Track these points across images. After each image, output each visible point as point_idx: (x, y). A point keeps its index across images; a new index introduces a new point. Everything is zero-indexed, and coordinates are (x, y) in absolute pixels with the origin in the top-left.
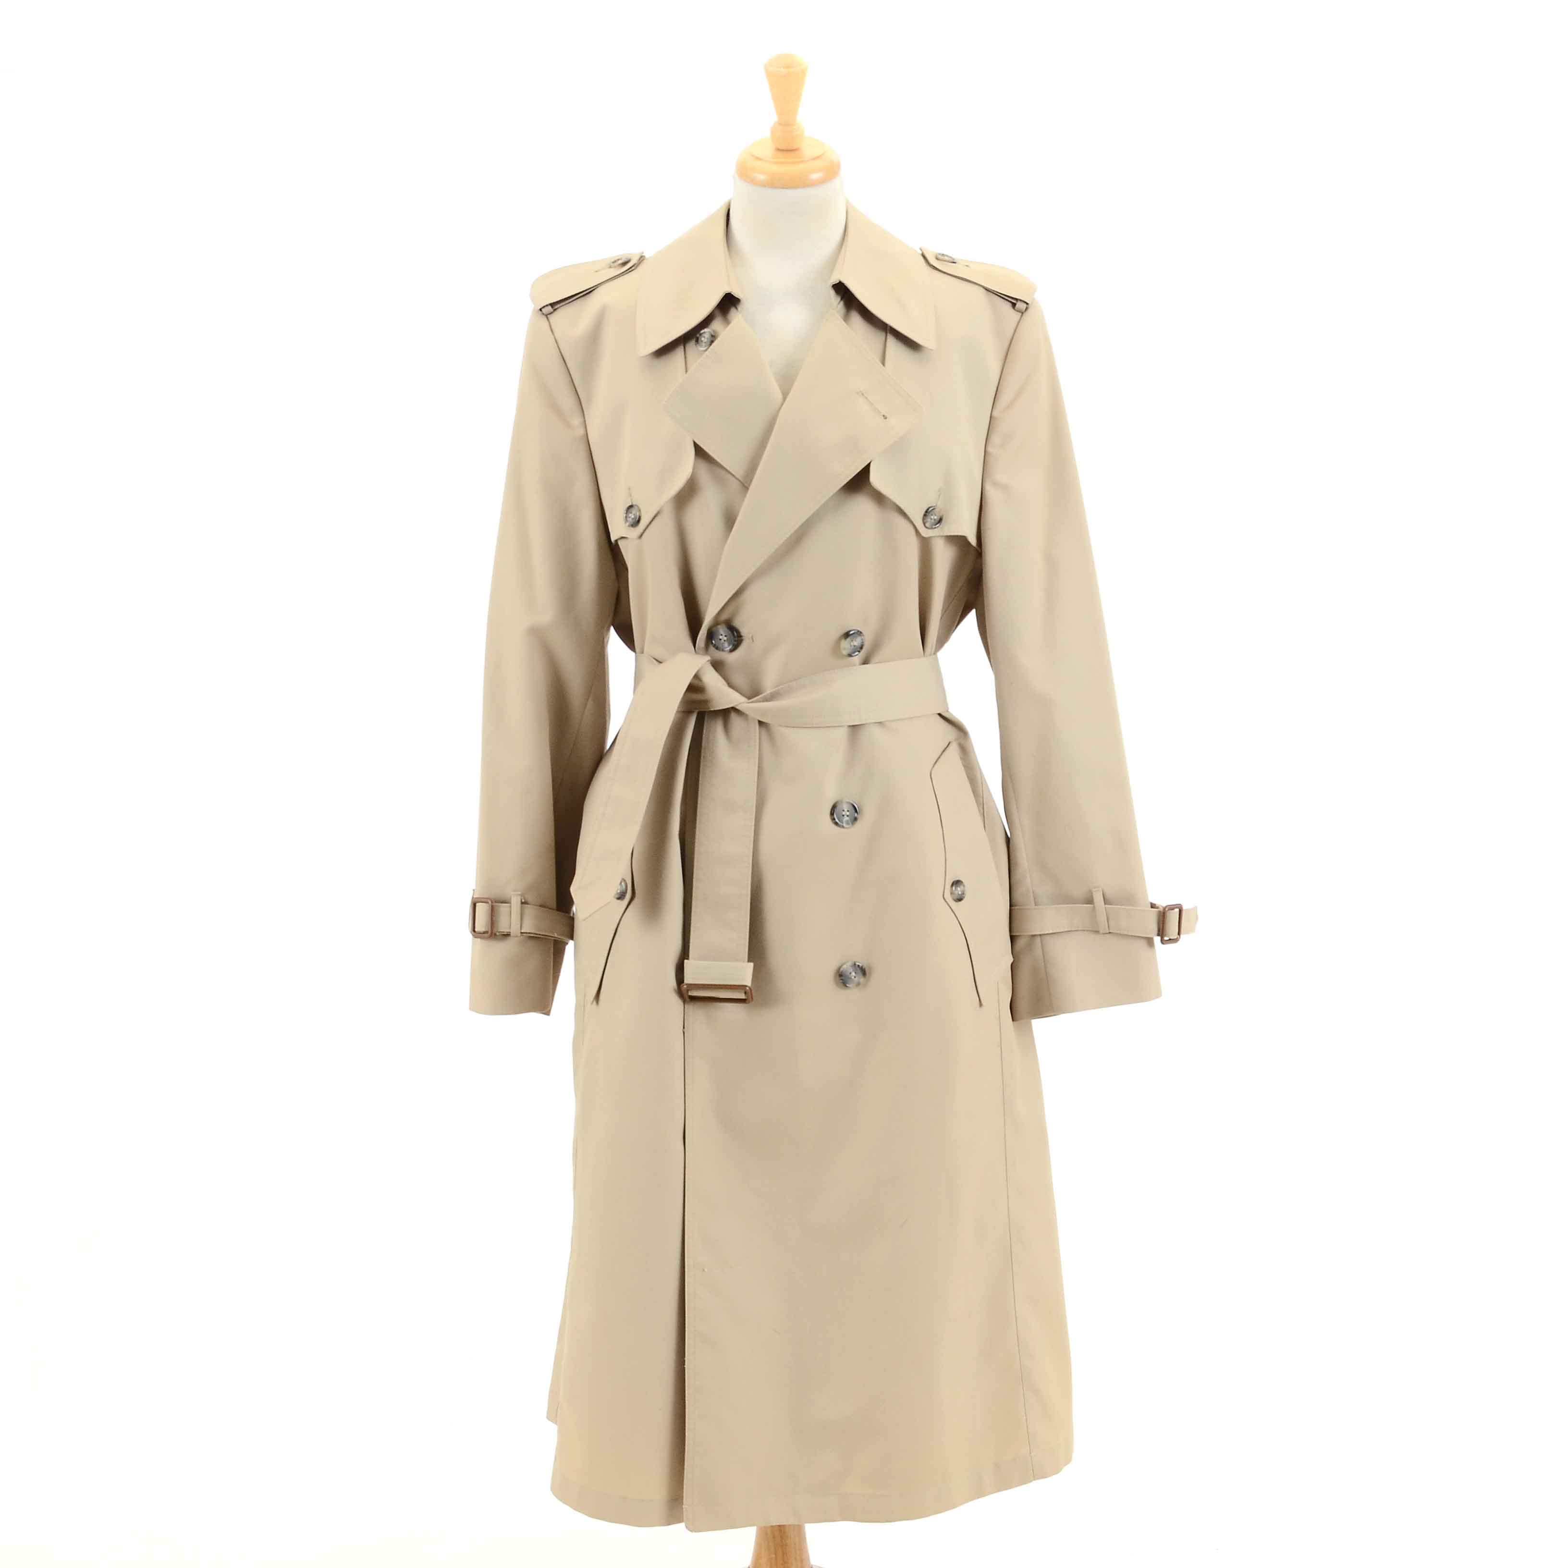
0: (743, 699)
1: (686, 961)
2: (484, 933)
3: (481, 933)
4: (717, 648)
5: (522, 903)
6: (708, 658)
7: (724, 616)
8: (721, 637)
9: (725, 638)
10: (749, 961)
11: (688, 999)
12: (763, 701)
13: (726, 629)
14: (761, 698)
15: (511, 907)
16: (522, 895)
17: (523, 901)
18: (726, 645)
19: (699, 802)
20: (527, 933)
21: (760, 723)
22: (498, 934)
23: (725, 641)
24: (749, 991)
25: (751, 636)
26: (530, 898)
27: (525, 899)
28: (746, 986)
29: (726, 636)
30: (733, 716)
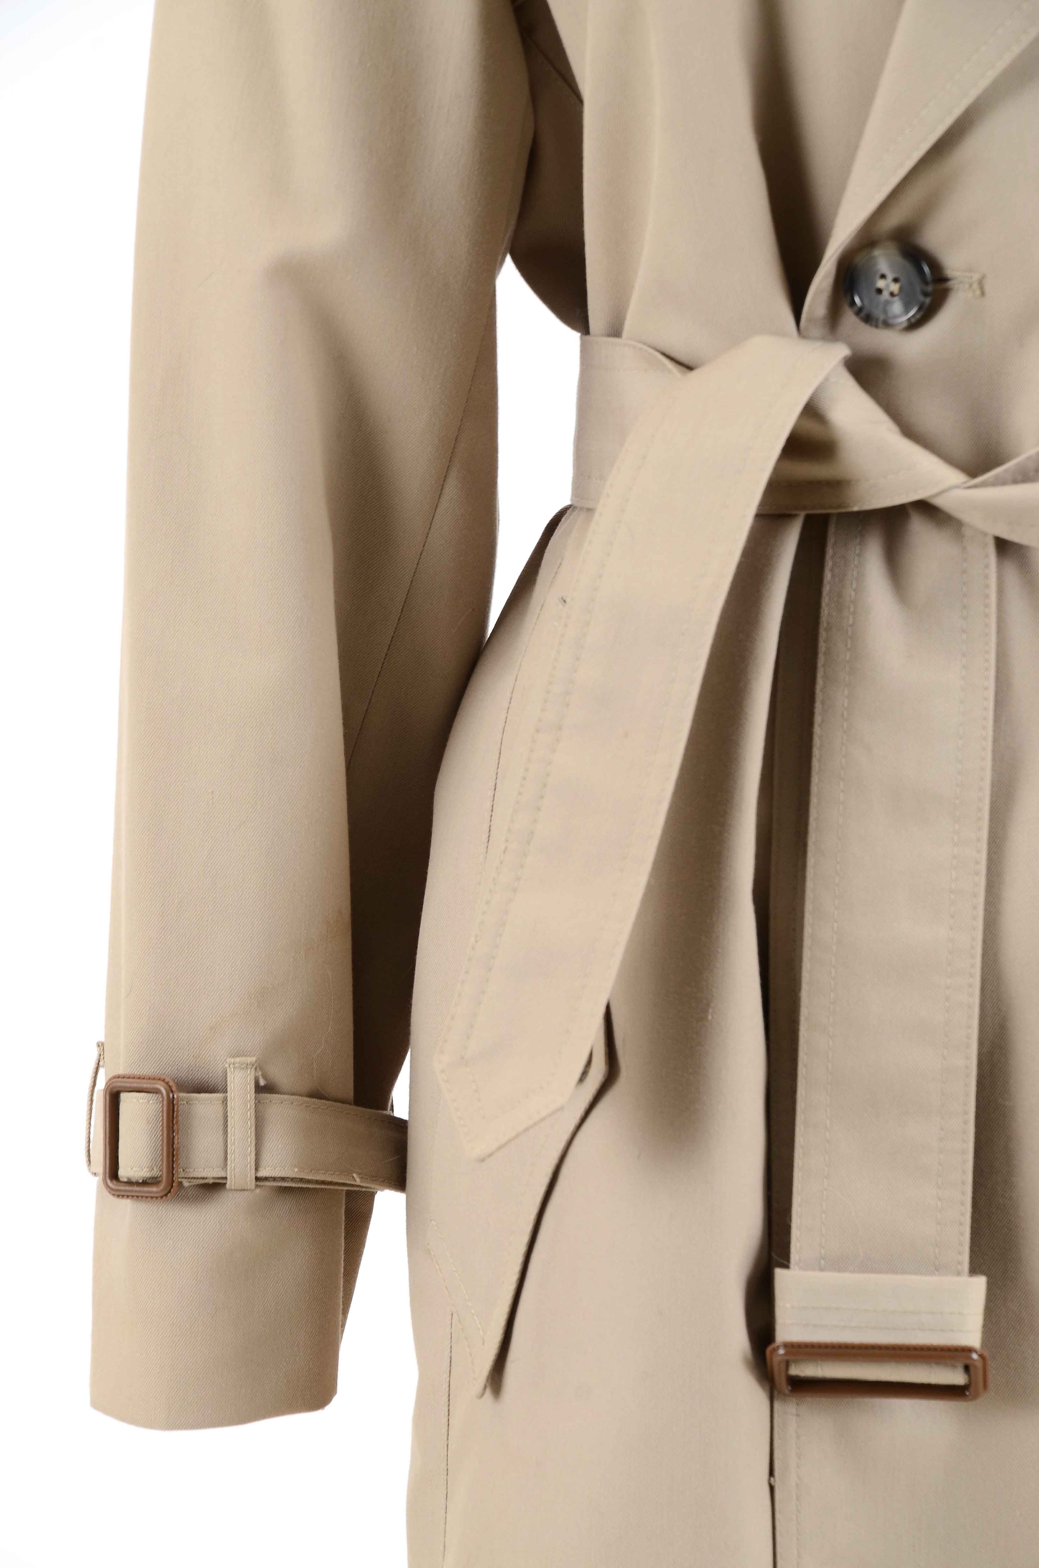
0: (953, 477)
1: (779, 1273)
2: (145, 1183)
3: (138, 1184)
4: (868, 319)
5: (259, 1089)
6: (842, 351)
7: (893, 220)
8: (881, 284)
9: (895, 288)
10: (974, 1270)
11: (786, 1389)
12: (1015, 482)
13: (899, 259)
14: (1006, 471)
15: (225, 1101)
16: (259, 1066)
17: (262, 1083)
18: (897, 307)
19: (814, 789)
20: (274, 1179)
21: (1003, 546)
22: (186, 1184)
23: (892, 294)
24: (979, 1364)
25: (976, 277)
26: (281, 1074)
27: (265, 1077)
28: (968, 1350)
29: (896, 280)
30: (918, 528)
